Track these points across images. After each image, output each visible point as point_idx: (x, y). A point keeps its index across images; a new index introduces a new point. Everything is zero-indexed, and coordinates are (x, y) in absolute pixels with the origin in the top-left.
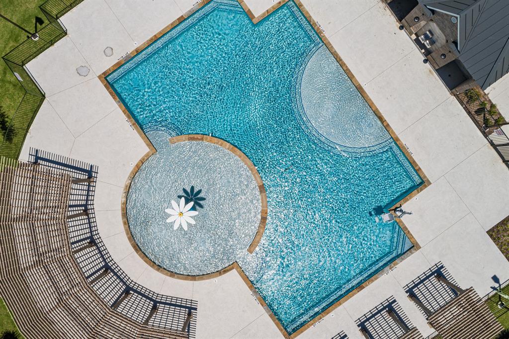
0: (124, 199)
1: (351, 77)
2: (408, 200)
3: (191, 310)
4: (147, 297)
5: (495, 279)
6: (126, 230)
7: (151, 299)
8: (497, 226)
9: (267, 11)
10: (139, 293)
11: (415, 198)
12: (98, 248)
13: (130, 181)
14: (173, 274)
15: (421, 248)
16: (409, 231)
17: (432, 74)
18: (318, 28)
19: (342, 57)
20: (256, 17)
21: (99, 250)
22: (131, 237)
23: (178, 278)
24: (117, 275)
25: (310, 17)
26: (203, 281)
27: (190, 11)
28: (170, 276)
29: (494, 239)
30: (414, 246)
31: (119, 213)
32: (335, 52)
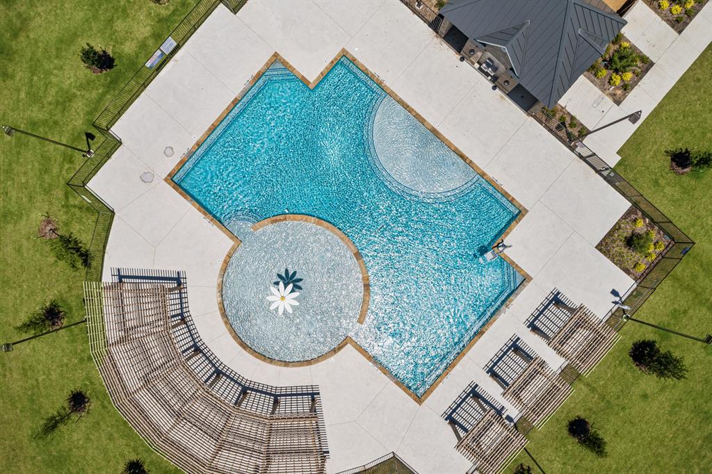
0: (220, 299)
1: (422, 121)
2: (508, 233)
3: (313, 396)
4: (266, 393)
5: (615, 293)
6: (229, 330)
7: (270, 394)
8: (604, 239)
9: (321, 73)
10: (257, 391)
11: (515, 229)
12: (204, 355)
13: (221, 279)
14: (287, 364)
15: (532, 279)
16: (517, 265)
17: (504, 99)
18: (378, 79)
19: (409, 104)
20: (311, 81)
21: (206, 356)
22: (236, 337)
23: (294, 366)
24: (230, 378)
25: (366, 69)
26: (319, 363)
27: (242, 91)
28: (285, 366)
29: (604, 253)
30: (526, 279)
31: (218, 313)
32: (400, 99)
